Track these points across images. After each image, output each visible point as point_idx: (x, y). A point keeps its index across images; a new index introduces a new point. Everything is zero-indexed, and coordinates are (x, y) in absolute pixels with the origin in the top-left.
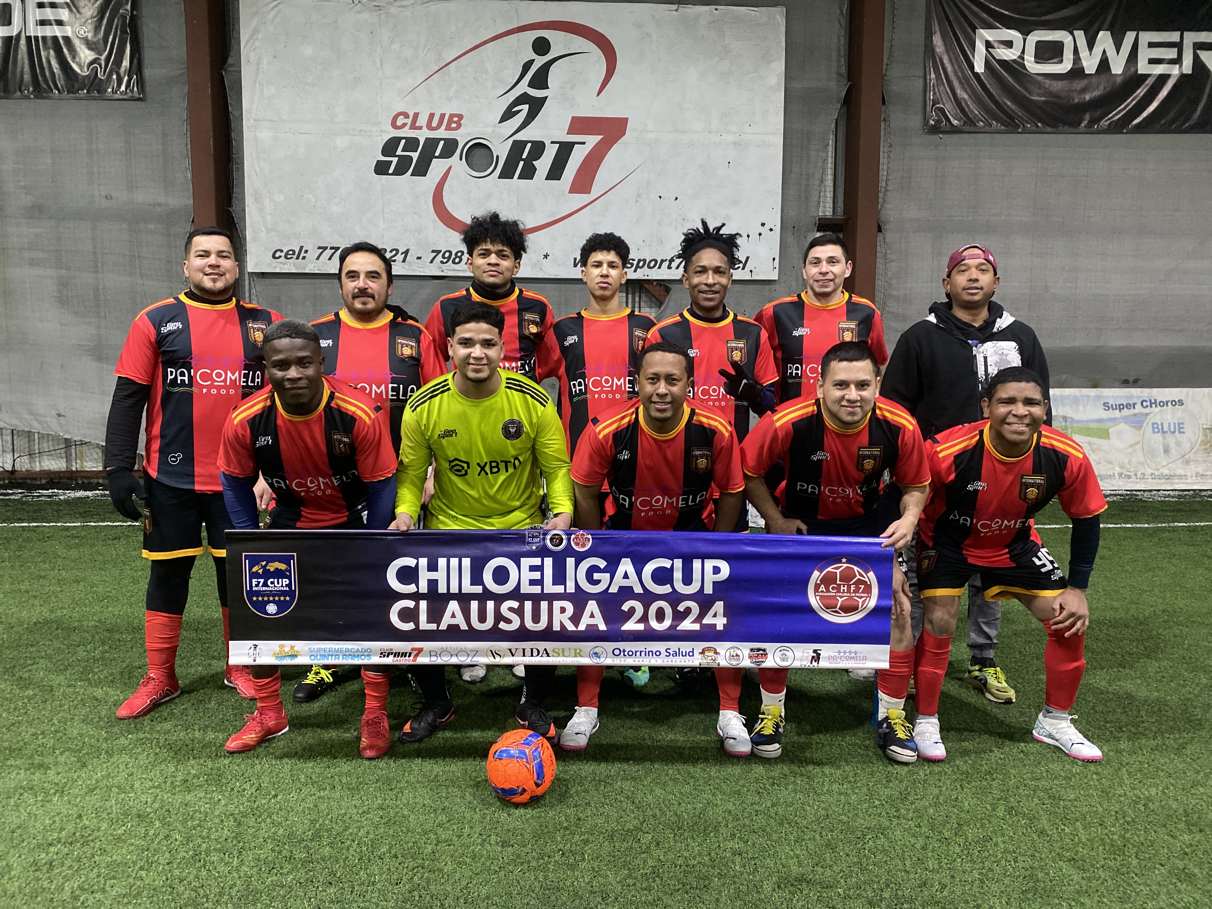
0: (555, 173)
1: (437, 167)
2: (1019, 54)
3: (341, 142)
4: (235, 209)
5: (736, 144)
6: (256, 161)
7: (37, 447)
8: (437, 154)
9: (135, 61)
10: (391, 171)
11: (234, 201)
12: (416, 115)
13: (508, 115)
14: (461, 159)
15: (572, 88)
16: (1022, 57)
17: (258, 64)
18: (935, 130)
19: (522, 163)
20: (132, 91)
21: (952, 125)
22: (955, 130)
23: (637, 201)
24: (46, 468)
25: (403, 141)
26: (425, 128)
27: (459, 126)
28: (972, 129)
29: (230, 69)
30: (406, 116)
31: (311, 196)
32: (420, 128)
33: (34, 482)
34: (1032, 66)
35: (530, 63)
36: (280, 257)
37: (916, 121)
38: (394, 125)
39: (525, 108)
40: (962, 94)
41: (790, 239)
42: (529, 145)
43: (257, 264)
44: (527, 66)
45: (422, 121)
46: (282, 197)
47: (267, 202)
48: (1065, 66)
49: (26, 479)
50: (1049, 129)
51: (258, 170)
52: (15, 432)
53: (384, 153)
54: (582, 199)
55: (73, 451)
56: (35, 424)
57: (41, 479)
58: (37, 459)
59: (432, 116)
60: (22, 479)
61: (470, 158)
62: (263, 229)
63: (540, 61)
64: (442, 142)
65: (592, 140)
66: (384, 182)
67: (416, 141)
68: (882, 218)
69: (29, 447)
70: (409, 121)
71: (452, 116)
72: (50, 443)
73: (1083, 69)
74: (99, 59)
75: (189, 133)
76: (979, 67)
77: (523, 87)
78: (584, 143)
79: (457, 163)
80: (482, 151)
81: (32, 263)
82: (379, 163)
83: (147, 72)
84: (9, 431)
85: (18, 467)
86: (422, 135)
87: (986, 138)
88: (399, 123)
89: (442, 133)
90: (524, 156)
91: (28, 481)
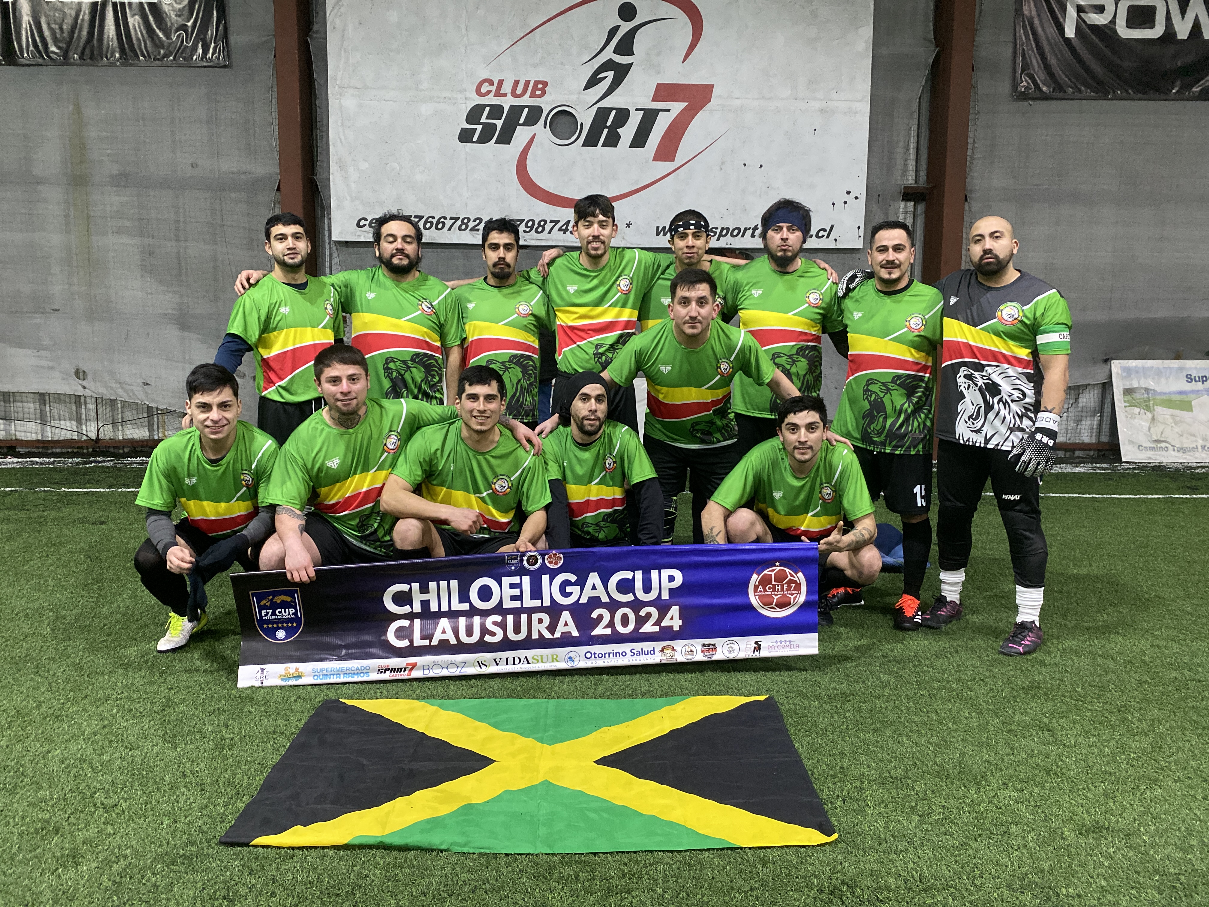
0: (639, 140)
1: (522, 134)
2: (1110, 18)
3: (426, 109)
4: (319, 179)
5: (822, 111)
6: (341, 129)
7: (120, 416)
8: (521, 121)
9: (221, 28)
10: (475, 139)
11: (319, 169)
12: (501, 82)
13: (593, 82)
14: (545, 127)
15: (658, 54)
16: (1113, 21)
17: (344, 30)
18: (1023, 97)
19: (606, 131)
20: (218, 58)
21: (1040, 90)
22: (1045, 97)
23: (721, 169)
24: (130, 437)
25: (488, 109)
26: (509, 95)
27: (544, 93)
28: (1061, 95)
29: (315, 36)
30: (491, 83)
31: (395, 165)
32: (505, 95)
33: (116, 451)
34: (1124, 32)
35: (616, 28)
36: (364, 225)
37: (1005, 87)
38: (478, 92)
39: (610, 74)
40: (1053, 61)
41: (875, 208)
42: (614, 112)
43: (341, 233)
44: (613, 32)
45: (507, 88)
46: (366, 165)
47: (351, 170)
48: (1156, 32)
49: (109, 447)
50: (1140, 95)
51: (342, 138)
52: (99, 401)
53: (468, 121)
54: (665, 167)
55: (156, 419)
56: (121, 392)
57: (123, 447)
58: (120, 428)
59: (517, 83)
60: (106, 447)
61: (553, 127)
62: (348, 198)
63: (626, 27)
64: (526, 110)
65: (677, 107)
66: (467, 150)
67: (500, 108)
68: (968, 187)
69: (113, 416)
70: (493, 88)
71: (537, 83)
72: (134, 412)
73: (1174, 34)
74: (186, 26)
75: (275, 102)
76: (1070, 32)
77: (609, 54)
78: (669, 110)
79: (540, 130)
80: (565, 119)
81: (120, 231)
82: (463, 130)
83: (233, 39)
84: (94, 400)
85: (101, 436)
86: (507, 103)
87: (1076, 104)
88: (484, 90)
89: (526, 101)
90: (608, 124)
91: (112, 450)
